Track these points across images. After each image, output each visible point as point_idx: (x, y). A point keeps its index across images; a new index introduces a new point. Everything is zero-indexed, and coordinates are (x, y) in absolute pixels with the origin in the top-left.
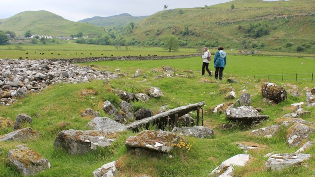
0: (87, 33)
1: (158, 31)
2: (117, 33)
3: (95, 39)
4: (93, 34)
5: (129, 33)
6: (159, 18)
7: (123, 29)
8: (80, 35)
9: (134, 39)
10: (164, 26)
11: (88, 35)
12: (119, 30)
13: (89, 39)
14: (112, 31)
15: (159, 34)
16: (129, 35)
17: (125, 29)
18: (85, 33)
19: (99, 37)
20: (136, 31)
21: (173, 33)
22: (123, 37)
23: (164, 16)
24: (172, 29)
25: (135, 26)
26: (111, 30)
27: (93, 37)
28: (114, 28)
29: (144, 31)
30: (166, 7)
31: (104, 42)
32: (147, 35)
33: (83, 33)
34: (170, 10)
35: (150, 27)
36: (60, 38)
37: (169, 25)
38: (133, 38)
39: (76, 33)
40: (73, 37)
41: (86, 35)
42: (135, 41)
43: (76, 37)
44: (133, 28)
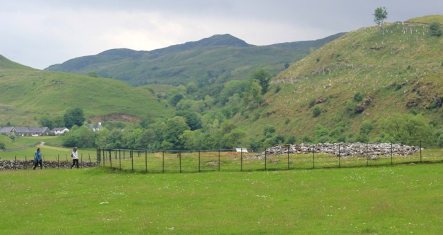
0: (98, 112)
1: (358, 98)
2: (202, 110)
3: (131, 131)
4: (120, 114)
5: (252, 109)
6: (359, 53)
7: (222, 95)
8: (74, 119)
9: (273, 131)
10: (376, 83)
11: (104, 119)
12: (209, 99)
13: (110, 134)
14: (183, 102)
15: (359, 111)
16: (252, 117)
17: (231, 94)
18: (92, 113)
19: (143, 125)
20: (278, 102)
21: (412, 106)
22: (230, 122)
23: (376, 45)
24: (405, 89)
25: (271, 83)
26: (178, 98)
27: (120, 126)
28: (190, 91)
29: (306, 99)
30: (380, 15)
31: (165, 142)
32: (317, 114)
33: (87, 112)
34: (395, 25)
35: (327, 85)
36: (7, 130)
37: (396, 79)
38: (270, 126)
39: (60, 113)
40: (49, 125)
41: (92, 117)
42: (275, 135)
43: (59, 126)
44: (264, 91)
